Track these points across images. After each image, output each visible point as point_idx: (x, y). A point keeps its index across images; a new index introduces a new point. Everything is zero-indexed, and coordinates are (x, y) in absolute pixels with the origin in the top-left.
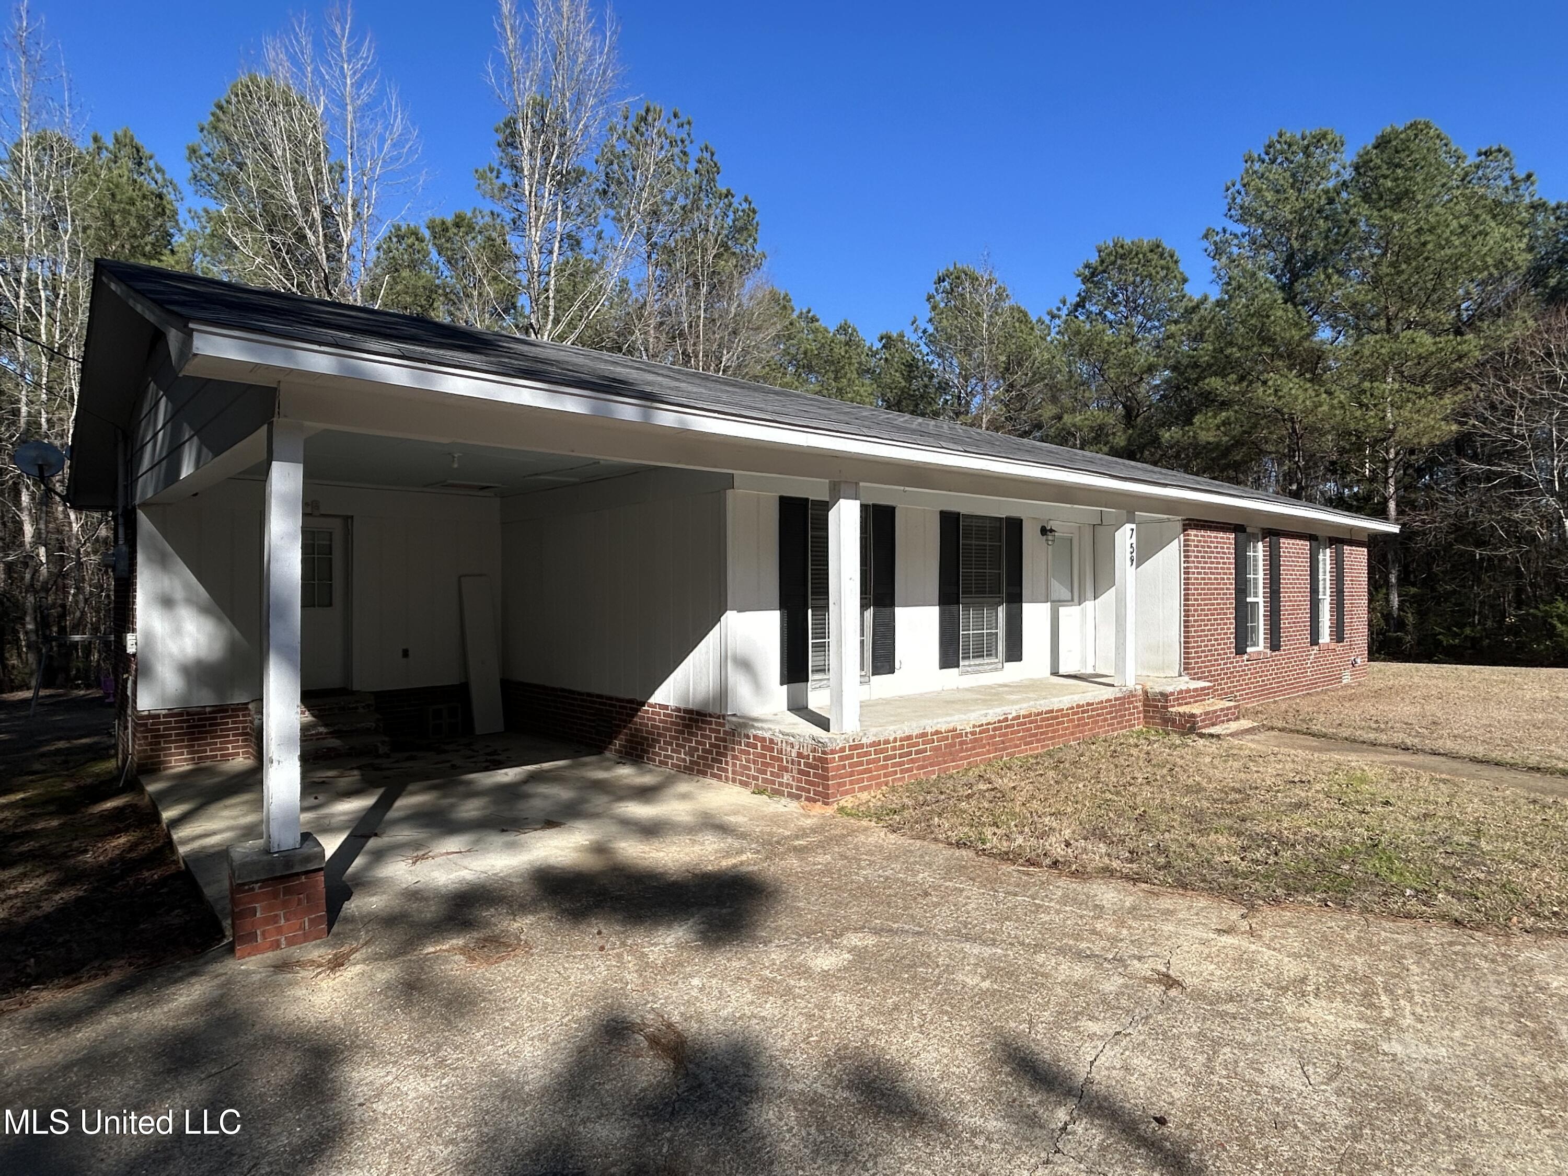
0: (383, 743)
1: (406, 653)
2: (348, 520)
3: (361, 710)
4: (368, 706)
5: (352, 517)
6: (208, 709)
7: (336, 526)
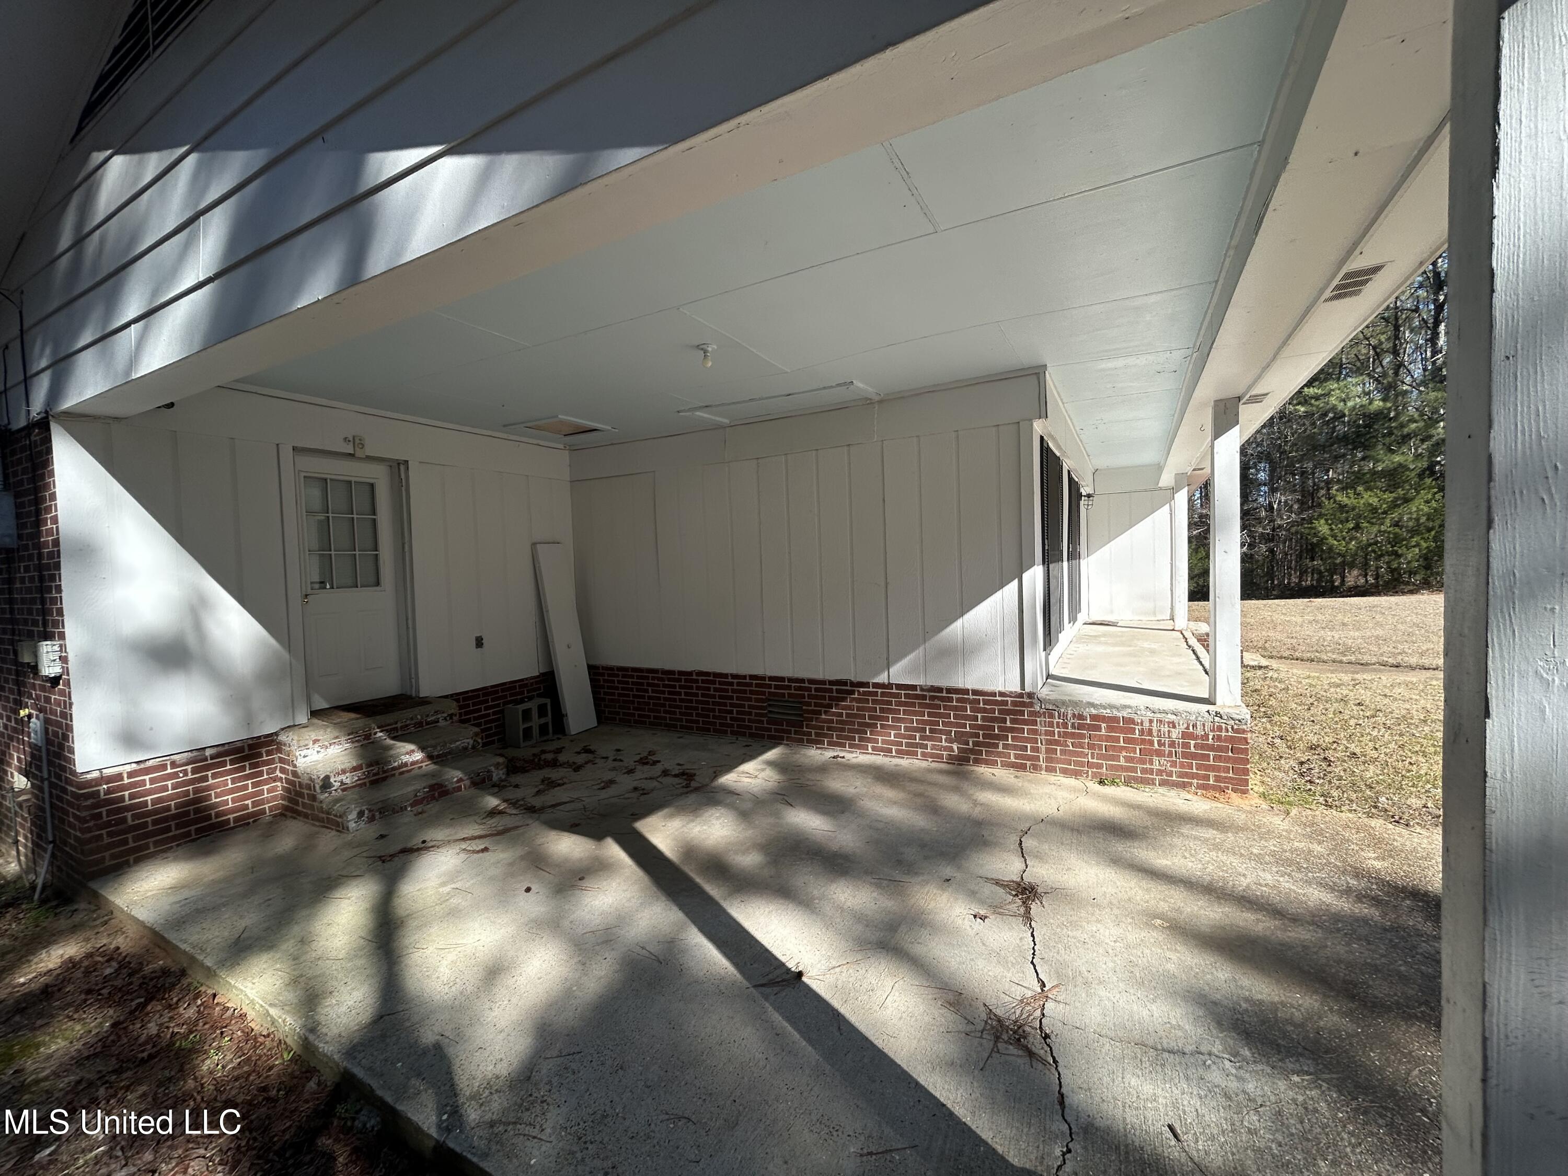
0: (497, 765)
1: (479, 642)
2: (399, 468)
3: (442, 723)
4: (451, 716)
5: (406, 462)
6: (208, 753)
7: (379, 475)
